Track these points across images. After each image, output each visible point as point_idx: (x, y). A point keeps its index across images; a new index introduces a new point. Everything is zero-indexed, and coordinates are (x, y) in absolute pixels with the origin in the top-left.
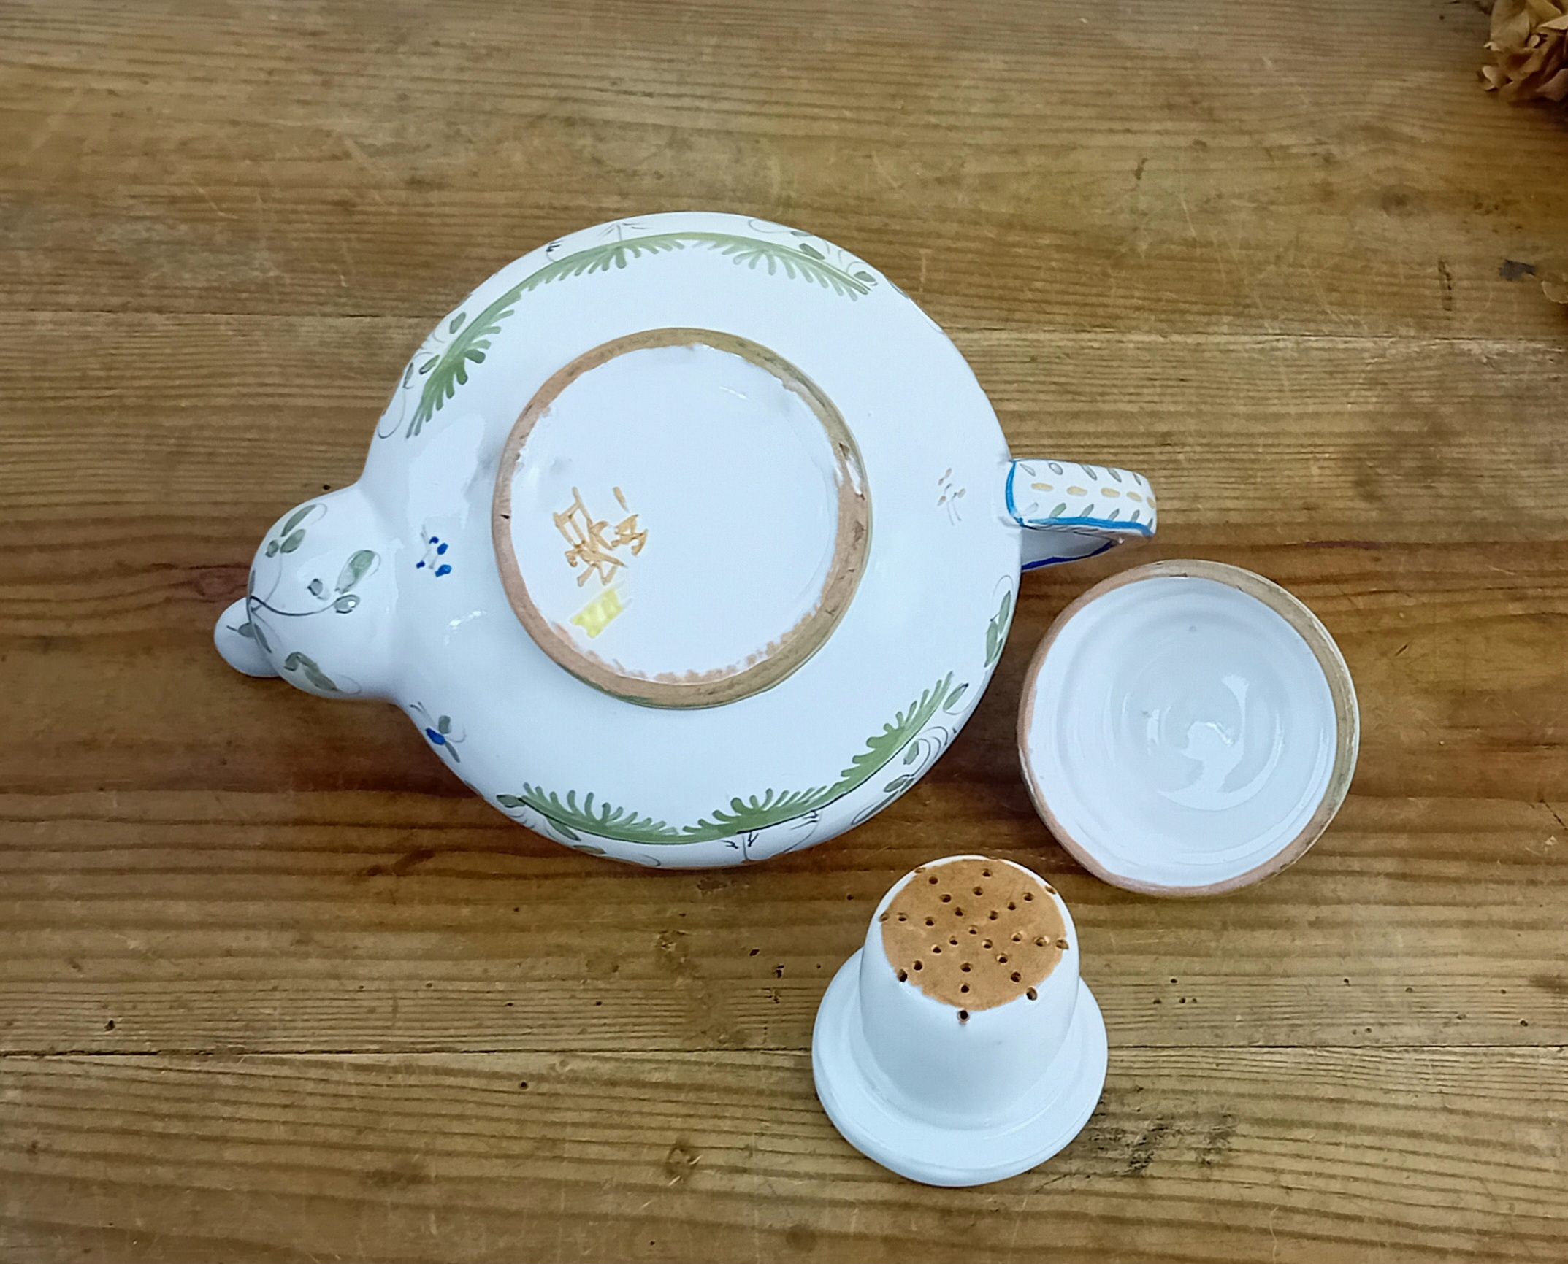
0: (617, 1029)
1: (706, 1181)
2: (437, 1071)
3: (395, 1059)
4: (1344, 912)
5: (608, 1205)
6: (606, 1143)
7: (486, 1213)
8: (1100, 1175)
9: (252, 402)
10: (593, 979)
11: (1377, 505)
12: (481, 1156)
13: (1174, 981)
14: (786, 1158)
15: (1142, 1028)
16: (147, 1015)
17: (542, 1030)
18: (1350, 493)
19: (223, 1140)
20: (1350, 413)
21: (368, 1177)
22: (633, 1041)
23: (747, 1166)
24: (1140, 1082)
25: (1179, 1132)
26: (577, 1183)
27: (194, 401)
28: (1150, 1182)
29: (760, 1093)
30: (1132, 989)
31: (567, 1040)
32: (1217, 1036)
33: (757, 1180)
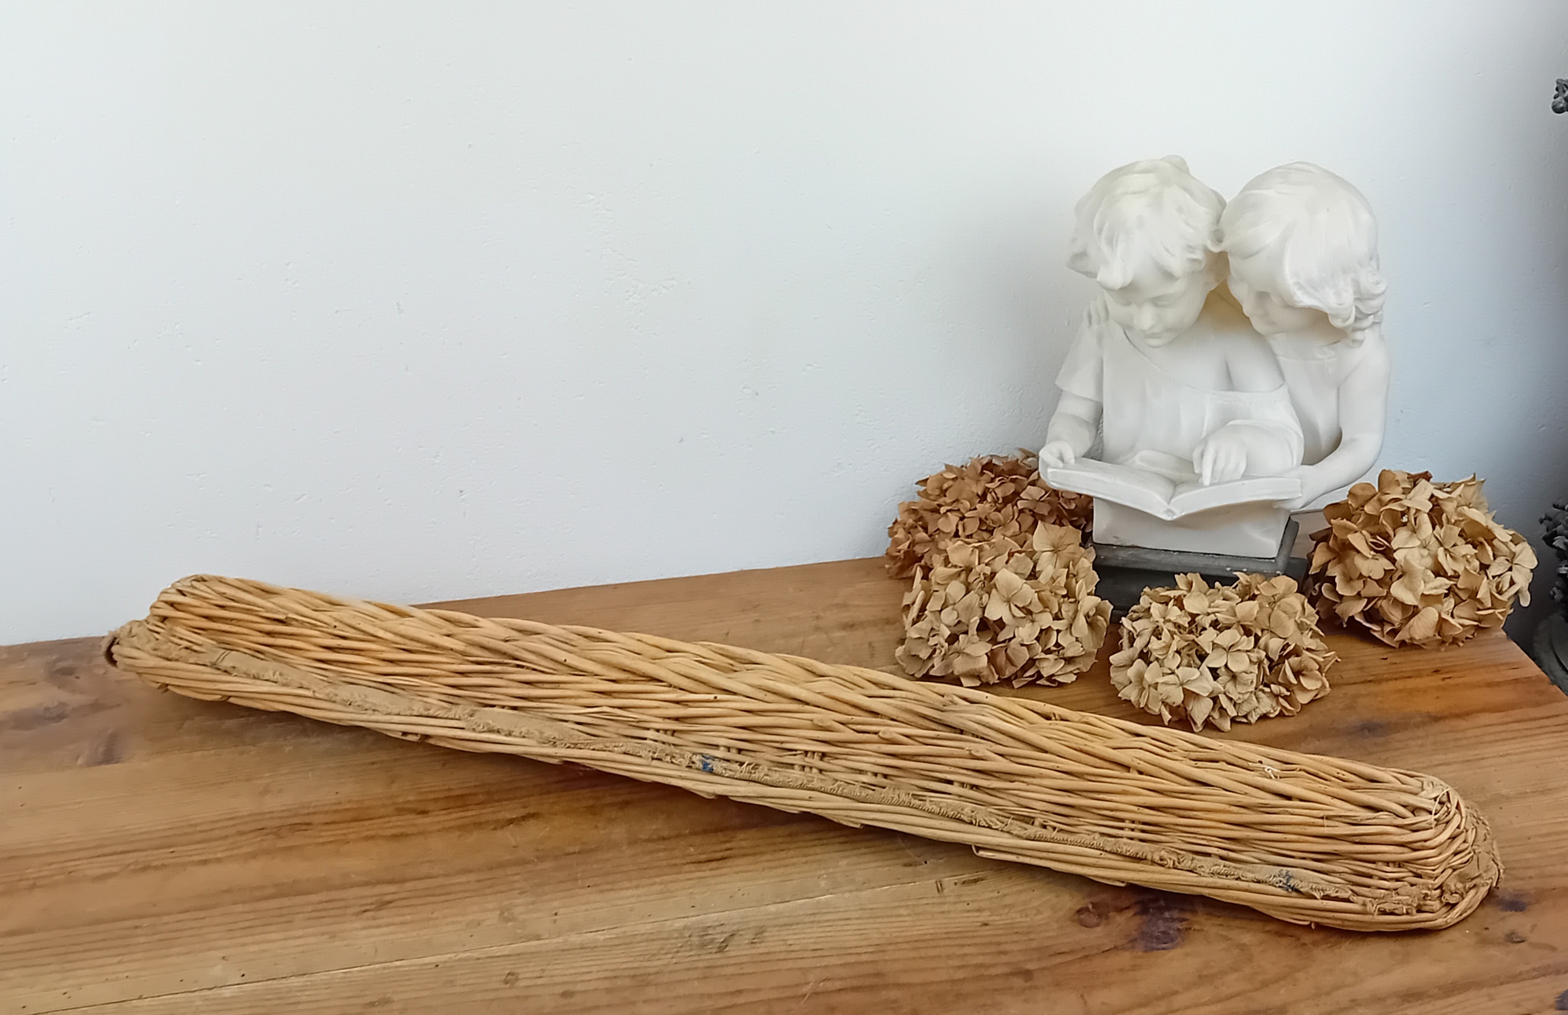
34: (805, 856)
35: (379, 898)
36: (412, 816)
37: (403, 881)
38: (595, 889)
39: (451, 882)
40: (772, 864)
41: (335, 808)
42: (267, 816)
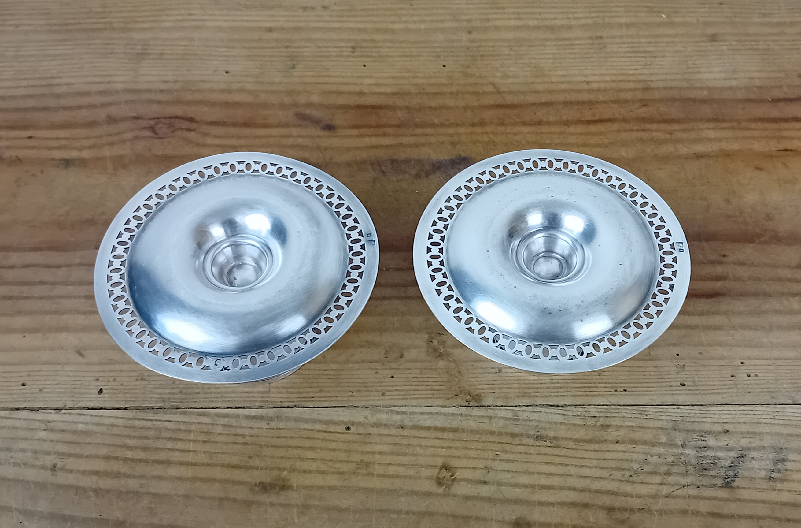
0: (404, 393)
1: (461, 489)
2: (297, 420)
3: (271, 412)
5: (403, 503)
6: (399, 465)
7: (328, 509)
8: (706, 486)
10: (388, 362)
12: (323, 473)
13: (742, 363)
14: (510, 475)
15: (725, 393)
16: (122, 385)
17: (358, 394)
19: (167, 463)
21: (255, 486)
22: (414, 401)
23: (486, 480)
24: (727, 427)
25: (753, 458)
26: (382, 490)
28: (737, 491)
29: (492, 433)
30: (717, 368)
31: (373, 400)
32: (773, 398)
33: (494, 488)
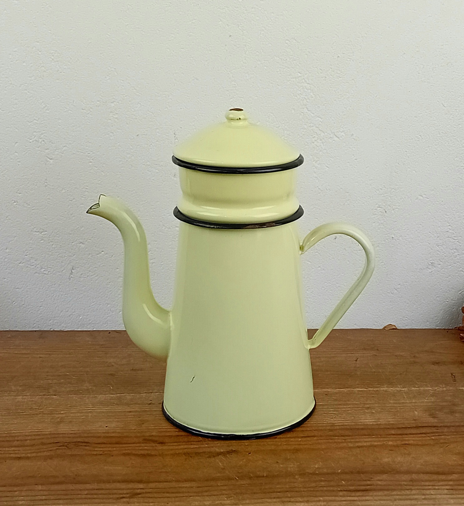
4: (434, 497)
9: (83, 411)
11: (436, 419)
18: (428, 417)
20: (426, 402)
27: (66, 412)
34: (424, 495)
35: (131, 490)
36: (154, 445)
37: (148, 482)
38: (278, 500)
39: (180, 485)
40: (400, 497)
41: (103, 435)
42: (61, 436)
